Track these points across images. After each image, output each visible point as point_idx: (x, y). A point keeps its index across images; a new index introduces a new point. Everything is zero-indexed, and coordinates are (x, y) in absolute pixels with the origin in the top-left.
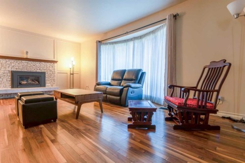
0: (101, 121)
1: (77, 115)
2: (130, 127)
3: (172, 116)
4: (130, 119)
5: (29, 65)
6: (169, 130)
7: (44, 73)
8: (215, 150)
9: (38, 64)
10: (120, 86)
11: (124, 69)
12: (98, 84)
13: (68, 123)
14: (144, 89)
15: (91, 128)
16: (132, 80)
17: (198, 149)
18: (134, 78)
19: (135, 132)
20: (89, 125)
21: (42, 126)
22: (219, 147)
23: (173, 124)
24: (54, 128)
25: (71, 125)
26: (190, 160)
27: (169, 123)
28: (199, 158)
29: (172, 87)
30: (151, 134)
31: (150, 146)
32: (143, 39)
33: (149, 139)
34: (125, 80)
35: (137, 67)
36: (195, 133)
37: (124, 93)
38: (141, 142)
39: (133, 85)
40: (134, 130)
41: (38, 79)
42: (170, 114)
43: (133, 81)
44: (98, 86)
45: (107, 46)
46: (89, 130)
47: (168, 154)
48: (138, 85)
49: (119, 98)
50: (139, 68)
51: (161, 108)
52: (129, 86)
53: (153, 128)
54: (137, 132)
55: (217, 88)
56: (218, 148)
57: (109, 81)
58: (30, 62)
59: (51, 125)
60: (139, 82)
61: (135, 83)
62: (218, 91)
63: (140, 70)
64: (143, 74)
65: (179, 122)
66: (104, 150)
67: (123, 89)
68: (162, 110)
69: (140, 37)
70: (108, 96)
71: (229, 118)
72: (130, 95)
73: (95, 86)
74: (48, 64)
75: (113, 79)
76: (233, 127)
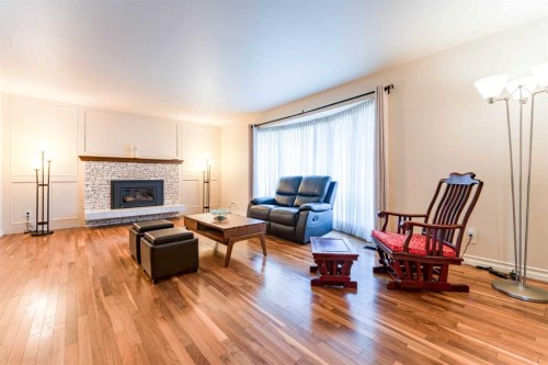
0: (263, 270)
1: (226, 262)
2: (314, 283)
3: (385, 265)
4: (313, 270)
5: (138, 169)
6: (380, 290)
7: (162, 182)
8: (455, 326)
9: (151, 167)
10: (292, 206)
11: (297, 174)
12: (254, 202)
13: (214, 274)
14: (335, 211)
15: (253, 285)
16: (313, 196)
17: (427, 326)
18: (316, 191)
19: (323, 294)
20: (248, 279)
21: (176, 279)
22: (462, 323)
23: (388, 280)
24: (195, 283)
25: (220, 278)
26: (411, 341)
27: (381, 278)
28: (426, 339)
29: (383, 215)
30: (350, 297)
31: (348, 318)
32: (333, 123)
33: (346, 306)
34: (301, 195)
35: (320, 173)
36: (424, 297)
37: (301, 219)
38: (335, 311)
39: (315, 206)
40: (322, 290)
41: (152, 192)
42: (381, 262)
43: (314, 199)
44: (253, 207)
45: (268, 134)
46: (251, 287)
47: (379, 332)
48: (324, 206)
49: (291, 228)
50: (325, 175)
51: (367, 247)
52: (309, 209)
53: (353, 287)
54: (326, 292)
55: (460, 222)
56: (459, 325)
57: (273, 195)
58: (139, 165)
59: (190, 278)
60: (327, 201)
61: (318, 202)
62: (462, 228)
63: (327, 179)
64: (333, 185)
65: (395, 275)
66: (279, 322)
67: (298, 213)
68: (367, 251)
69: (327, 119)
70: (273, 224)
71: (489, 270)
72: (311, 223)
73: (249, 206)
74: (168, 166)
75: (279, 193)
76: (494, 288)
